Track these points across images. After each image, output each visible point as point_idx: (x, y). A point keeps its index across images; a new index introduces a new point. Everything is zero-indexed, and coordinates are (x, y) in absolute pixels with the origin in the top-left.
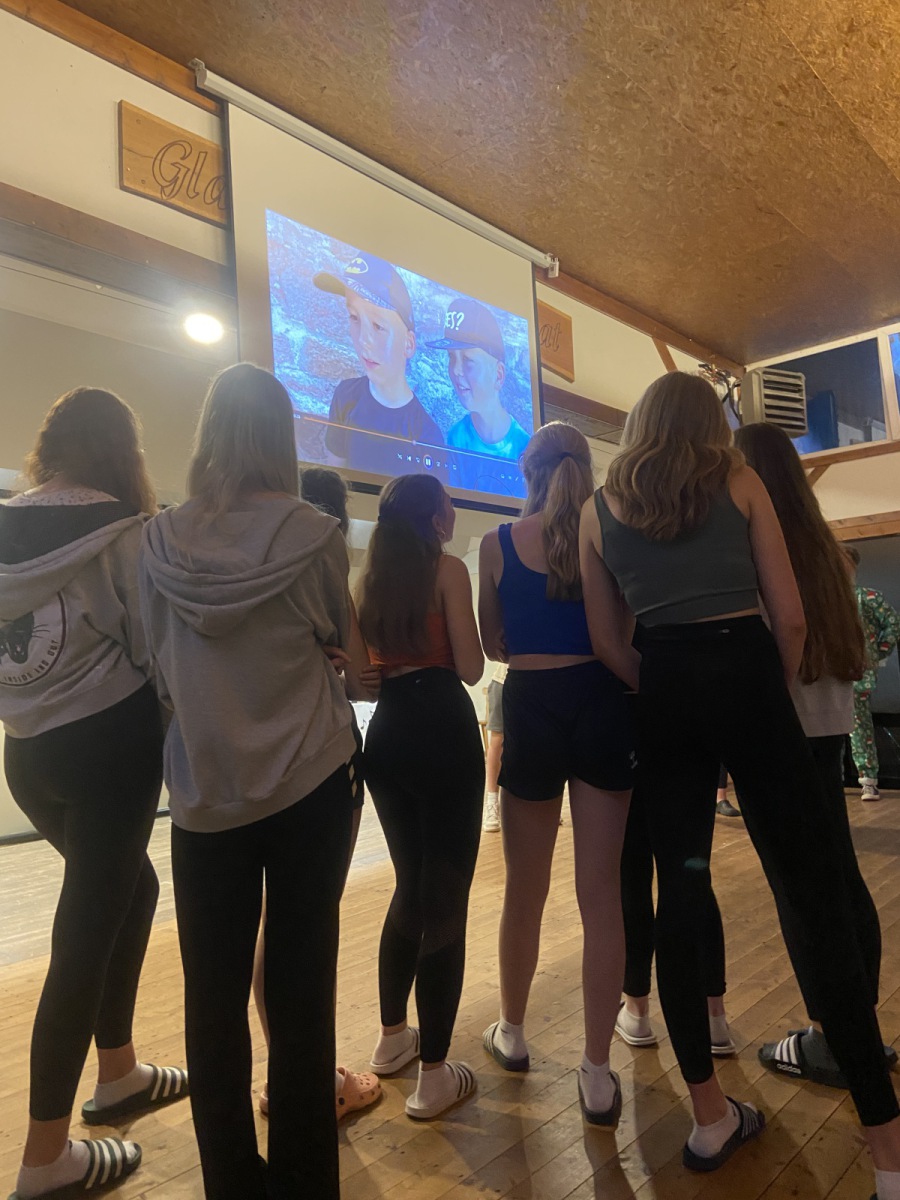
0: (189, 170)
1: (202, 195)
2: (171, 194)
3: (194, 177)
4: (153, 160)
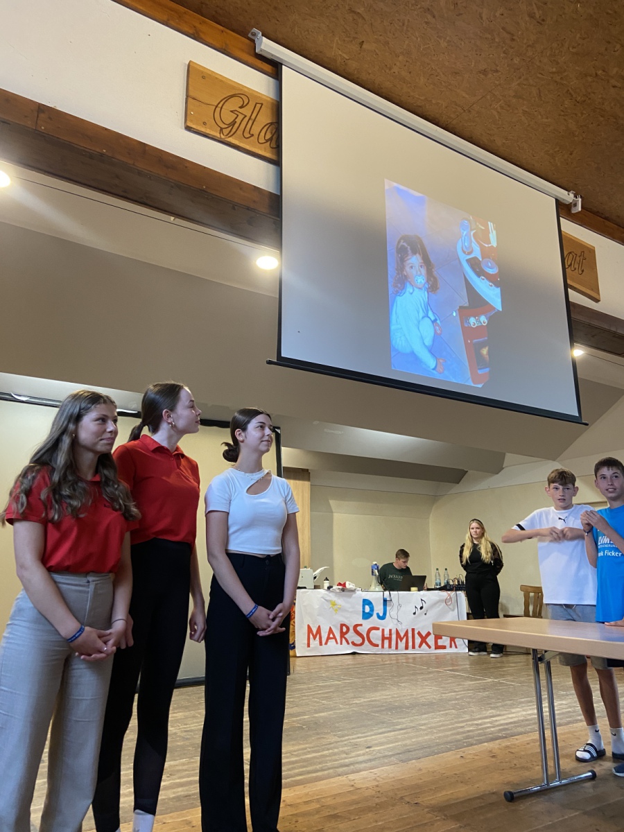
1: (256, 136)
2: (229, 135)
3: (251, 122)
4: (214, 107)
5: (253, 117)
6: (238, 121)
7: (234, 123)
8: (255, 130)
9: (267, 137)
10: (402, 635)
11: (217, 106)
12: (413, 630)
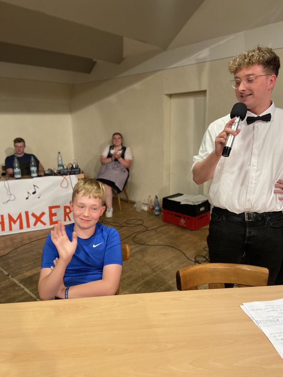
10: (15, 218)
12: (27, 213)
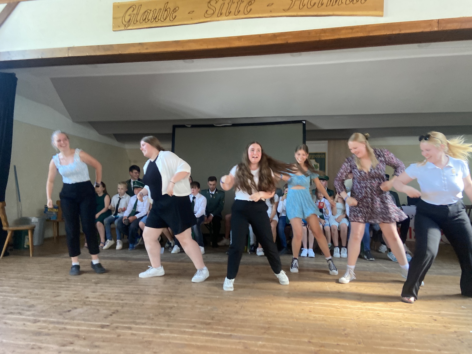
0: (134, 14)
1: (139, 21)
2: (128, 26)
3: (137, 16)
4: (121, 18)
5: (138, 13)
6: (131, 18)
7: (130, 19)
8: (138, 19)
9: (144, 19)
11: (123, 17)
